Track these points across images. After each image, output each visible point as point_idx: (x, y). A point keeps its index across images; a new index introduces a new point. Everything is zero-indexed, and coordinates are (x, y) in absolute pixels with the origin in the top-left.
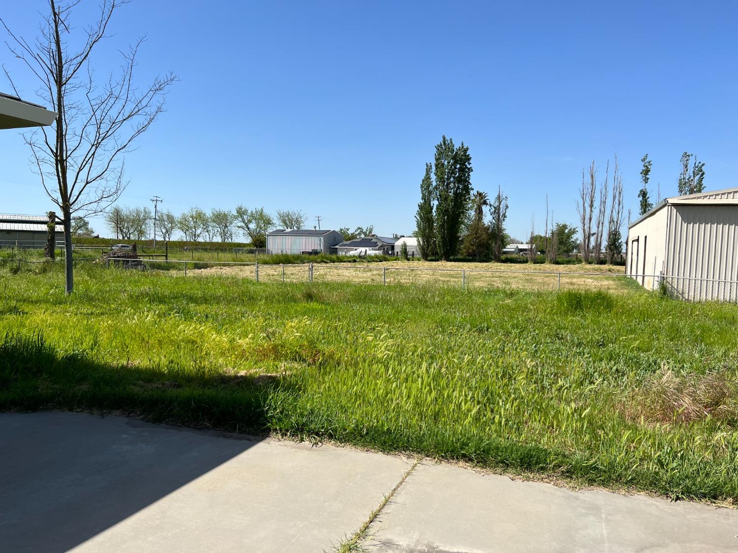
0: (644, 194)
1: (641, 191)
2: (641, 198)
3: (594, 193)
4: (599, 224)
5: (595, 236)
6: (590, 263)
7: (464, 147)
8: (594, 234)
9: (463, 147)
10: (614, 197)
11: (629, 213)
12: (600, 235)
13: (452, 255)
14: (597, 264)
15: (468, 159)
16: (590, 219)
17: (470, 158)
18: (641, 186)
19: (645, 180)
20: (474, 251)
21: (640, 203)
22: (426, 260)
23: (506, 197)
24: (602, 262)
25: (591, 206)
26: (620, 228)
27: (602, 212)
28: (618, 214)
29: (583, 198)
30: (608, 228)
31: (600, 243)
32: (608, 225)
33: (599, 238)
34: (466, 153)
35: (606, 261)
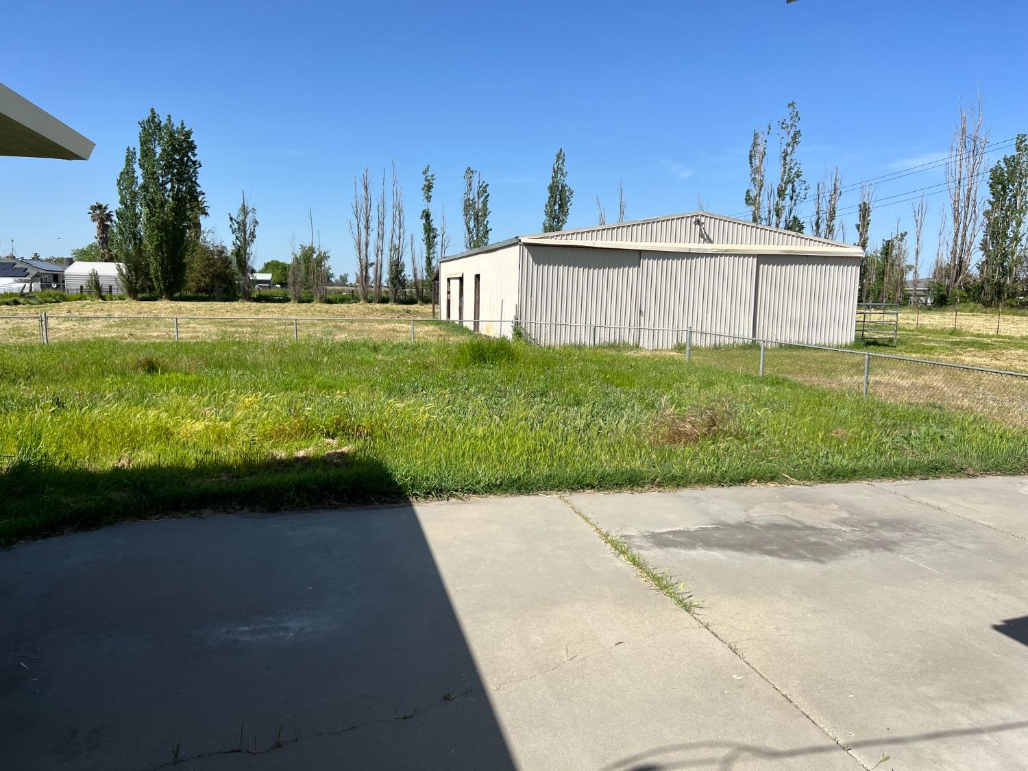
0: (427, 215)
1: (424, 212)
2: (424, 221)
3: (370, 210)
4: (378, 251)
5: (374, 266)
6: (370, 302)
7: (186, 129)
8: (372, 264)
9: (183, 128)
10: (394, 217)
11: (412, 239)
12: (379, 266)
13: (176, 292)
14: (378, 302)
15: (192, 147)
16: (367, 245)
17: (195, 147)
18: (423, 205)
19: (427, 198)
20: (207, 285)
21: (423, 227)
22: (135, 298)
23: (253, 209)
24: (384, 301)
25: (367, 228)
26: (403, 257)
27: (381, 237)
28: (399, 239)
29: (357, 217)
30: (389, 257)
31: (381, 276)
32: (389, 254)
33: (379, 269)
34: (190, 138)
35: (389, 299)
